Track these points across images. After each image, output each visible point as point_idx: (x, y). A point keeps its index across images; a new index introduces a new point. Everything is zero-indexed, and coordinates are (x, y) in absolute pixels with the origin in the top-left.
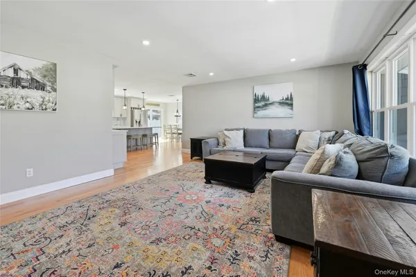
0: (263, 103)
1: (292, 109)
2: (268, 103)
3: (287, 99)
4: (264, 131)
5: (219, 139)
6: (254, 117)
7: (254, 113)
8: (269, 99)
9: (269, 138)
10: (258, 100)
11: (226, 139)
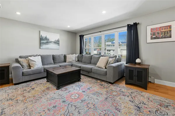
0: (46, 41)
1: (59, 46)
3: (57, 41)
4: (50, 55)
5: (22, 63)
6: (40, 48)
7: (40, 46)
8: (49, 40)
9: (53, 59)
10: (43, 39)
11: (31, 63)
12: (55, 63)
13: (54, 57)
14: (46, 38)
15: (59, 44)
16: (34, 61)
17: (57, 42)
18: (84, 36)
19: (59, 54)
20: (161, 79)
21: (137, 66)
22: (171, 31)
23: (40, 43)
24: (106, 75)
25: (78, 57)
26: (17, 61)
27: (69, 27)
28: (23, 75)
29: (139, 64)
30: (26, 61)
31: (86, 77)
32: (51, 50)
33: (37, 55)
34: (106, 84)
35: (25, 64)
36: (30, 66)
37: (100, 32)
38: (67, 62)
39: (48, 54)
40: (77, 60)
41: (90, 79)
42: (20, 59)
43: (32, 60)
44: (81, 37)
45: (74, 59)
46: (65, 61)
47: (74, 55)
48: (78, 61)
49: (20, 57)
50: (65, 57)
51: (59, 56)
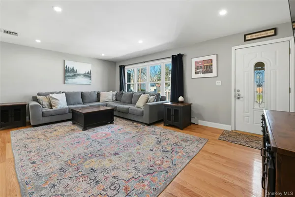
0: (72, 74)
1: (91, 80)
2: (76, 74)
3: (88, 73)
4: (78, 93)
5: (41, 102)
6: (65, 83)
7: (65, 80)
8: (76, 72)
9: (82, 98)
10: (69, 71)
11: (53, 101)
12: (84, 103)
13: (83, 95)
14: (73, 69)
15: (90, 77)
16: (57, 99)
17: (88, 75)
18: (126, 67)
19: (90, 91)
20: (204, 120)
21: (180, 105)
22: (212, 65)
23: (65, 77)
24: (143, 115)
25: (116, 95)
26: (35, 99)
27: (103, 55)
28: (43, 116)
29: (182, 102)
30: (47, 100)
31: (121, 119)
32: (80, 85)
33: (60, 92)
34: (142, 126)
35: (46, 103)
36: (51, 106)
37: (145, 62)
38: (101, 101)
39: (76, 91)
40: (114, 99)
41: (125, 122)
42: (39, 97)
43: (54, 98)
44: (122, 68)
45: (110, 97)
46: (98, 100)
47: (111, 93)
48: (116, 100)
49: (39, 94)
50: (99, 95)
51: (90, 93)
